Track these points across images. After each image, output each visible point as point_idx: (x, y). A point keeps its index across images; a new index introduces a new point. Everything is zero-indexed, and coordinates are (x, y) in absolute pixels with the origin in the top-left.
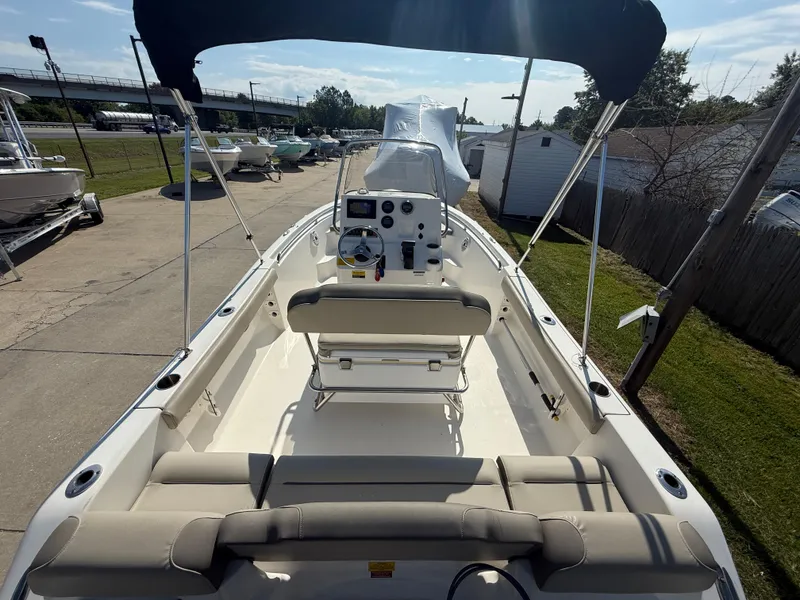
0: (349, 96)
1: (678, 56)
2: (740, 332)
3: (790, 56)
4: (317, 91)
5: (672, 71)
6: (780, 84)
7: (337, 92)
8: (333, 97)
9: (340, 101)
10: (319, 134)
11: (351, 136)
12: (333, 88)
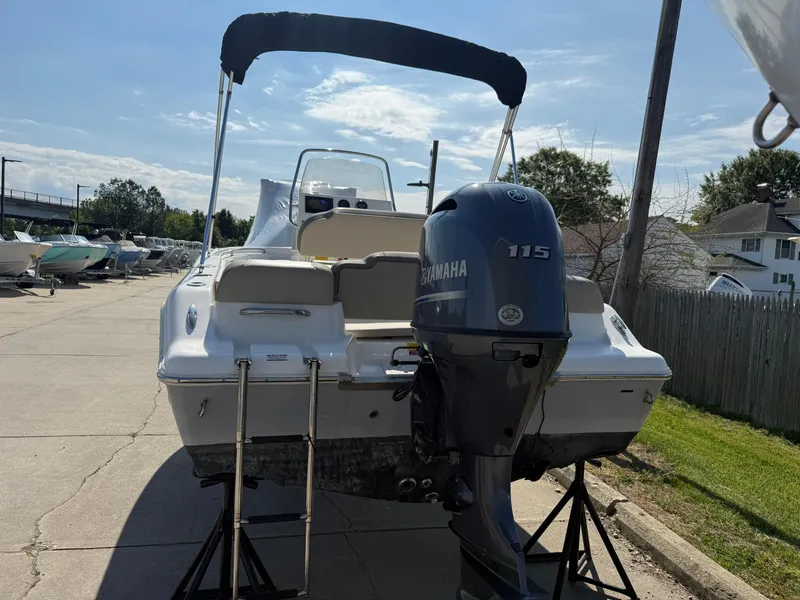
0: (159, 194)
1: (599, 167)
2: (716, 410)
3: (709, 175)
4: (102, 185)
5: (598, 182)
6: (710, 203)
7: (137, 187)
8: (129, 194)
9: (141, 201)
10: (116, 237)
11: (166, 246)
12: (131, 183)
